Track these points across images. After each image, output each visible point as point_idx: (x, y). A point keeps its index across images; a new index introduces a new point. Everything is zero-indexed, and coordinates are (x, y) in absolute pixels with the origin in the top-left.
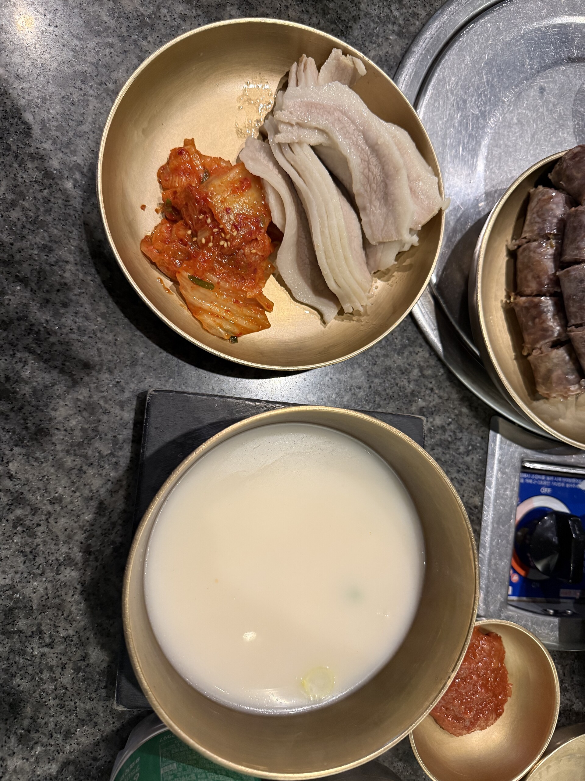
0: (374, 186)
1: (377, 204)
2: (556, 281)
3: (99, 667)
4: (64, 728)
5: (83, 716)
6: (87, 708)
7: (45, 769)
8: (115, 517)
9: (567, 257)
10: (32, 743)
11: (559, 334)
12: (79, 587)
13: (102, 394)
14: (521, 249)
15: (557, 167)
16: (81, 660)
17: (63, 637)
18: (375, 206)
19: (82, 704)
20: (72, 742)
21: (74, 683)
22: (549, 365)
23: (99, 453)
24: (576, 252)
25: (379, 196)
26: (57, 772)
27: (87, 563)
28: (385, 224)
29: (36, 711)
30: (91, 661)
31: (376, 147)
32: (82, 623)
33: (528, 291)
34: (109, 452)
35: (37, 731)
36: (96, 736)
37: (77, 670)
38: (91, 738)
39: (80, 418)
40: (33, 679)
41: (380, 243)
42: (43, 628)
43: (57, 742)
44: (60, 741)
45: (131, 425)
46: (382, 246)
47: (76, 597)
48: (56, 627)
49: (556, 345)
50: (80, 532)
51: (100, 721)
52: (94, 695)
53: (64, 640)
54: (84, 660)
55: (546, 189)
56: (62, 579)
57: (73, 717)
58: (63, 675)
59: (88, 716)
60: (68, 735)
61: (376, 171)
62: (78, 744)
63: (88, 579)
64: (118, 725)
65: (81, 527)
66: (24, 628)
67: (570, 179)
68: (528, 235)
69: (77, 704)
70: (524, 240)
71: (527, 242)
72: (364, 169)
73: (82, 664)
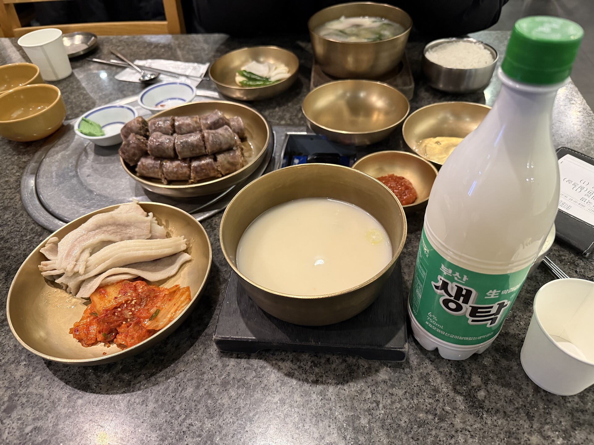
0: (118, 230)
1: (128, 230)
2: (184, 160)
3: (391, 373)
4: (432, 393)
5: (422, 382)
6: (417, 379)
7: (460, 404)
8: (296, 367)
9: (172, 153)
10: (443, 412)
11: (211, 158)
12: (339, 386)
13: (217, 378)
14: (167, 177)
15: (127, 161)
16: (386, 384)
17: (372, 395)
18: (129, 232)
19: (416, 382)
20: (441, 387)
21: (402, 388)
22: (226, 162)
23: (254, 377)
24: (169, 149)
25: (124, 229)
26: (461, 396)
27: (324, 382)
28: (140, 228)
29: (421, 411)
30: (387, 377)
31: (98, 226)
32: (362, 384)
33: (188, 172)
34: (254, 372)
35: (435, 409)
36: (436, 373)
37: (393, 386)
38: (437, 376)
39: (230, 390)
40: (401, 413)
41: (151, 232)
42: (366, 408)
43: (442, 396)
44: (441, 394)
45: (238, 360)
46: (152, 232)
47: (345, 388)
48: (365, 400)
49: (215, 160)
50: (304, 387)
51: (425, 372)
52: (409, 376)
53: (373, 395)
54: (387, 382)
55: (138, 166)
56: (334, 397)
57: (424, 387)
58: (397, 395)
59: (423, 379)
60: (436, 390)
61: (111, 228)
62: (442, 384)
63: (334, 381)
64: (427, 361)
65: (301, 386)
66: (366, 421)
67: (134, 155)
68: (160, 174)
69: (416, 385)
70: (163, 176)
71: (164, 174)
72: (108, 233)
73: (389, 383)
